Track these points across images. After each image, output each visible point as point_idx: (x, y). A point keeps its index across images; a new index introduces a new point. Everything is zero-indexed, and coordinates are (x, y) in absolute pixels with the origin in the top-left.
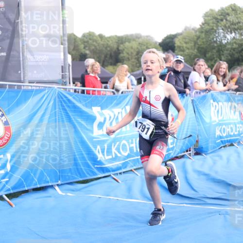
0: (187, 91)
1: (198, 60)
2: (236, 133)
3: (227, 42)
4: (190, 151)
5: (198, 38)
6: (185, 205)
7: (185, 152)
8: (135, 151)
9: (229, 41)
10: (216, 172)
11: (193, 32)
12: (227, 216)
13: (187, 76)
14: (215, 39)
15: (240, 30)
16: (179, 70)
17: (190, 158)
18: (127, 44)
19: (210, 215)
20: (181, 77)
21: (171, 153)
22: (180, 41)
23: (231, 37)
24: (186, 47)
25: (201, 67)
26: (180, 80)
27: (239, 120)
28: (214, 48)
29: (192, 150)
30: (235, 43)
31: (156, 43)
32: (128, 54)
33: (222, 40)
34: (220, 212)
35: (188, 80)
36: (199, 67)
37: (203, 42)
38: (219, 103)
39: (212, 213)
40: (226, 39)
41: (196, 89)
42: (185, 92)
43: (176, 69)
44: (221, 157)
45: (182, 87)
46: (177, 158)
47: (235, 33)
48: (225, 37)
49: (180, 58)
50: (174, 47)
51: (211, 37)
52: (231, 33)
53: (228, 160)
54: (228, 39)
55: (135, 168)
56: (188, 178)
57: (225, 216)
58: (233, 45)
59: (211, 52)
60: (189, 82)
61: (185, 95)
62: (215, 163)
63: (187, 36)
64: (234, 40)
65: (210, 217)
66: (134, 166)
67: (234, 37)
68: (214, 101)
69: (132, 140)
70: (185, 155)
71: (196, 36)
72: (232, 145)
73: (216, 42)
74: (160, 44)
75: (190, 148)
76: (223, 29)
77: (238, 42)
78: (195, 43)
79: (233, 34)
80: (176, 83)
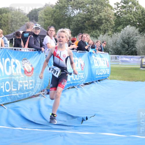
0: (43, 49)
1: (49, 27)
2: (77, 79)
3: (74, 15)
4: (44, 91)
5: (55, 12)
6: (37, 130)
7: (40, 92)
8: (4, 91)
10: (61, 107)
11: (51, 8)
12: (66, 137)
13: (42, 38)
14: (66, 13)
15: (83, 8)
16: (37, 34)
17: (44, 97)
18: (4, 14)
20: (38, 39)
21: (30, 93)
22: (42, 14)
23: (77, 12)
24: (46, 18)
25: (52, 32)
27: (81, 70)
28: (65, 20)
29: (45, 91)
30: (80, 16)
31: (25, 14)
32: (4, 21)
33: (71, 14)
35: (43, 41)
36: (50, 32)
37: (58, 15)
39: (55, 135)
40: (74, 14)
41: (49, 48)
42: (41, 50)
43: (35, 33)
44: (65, 96)
45: (39, 46)
46: (34, 96)
47: (80, 9)
48: (73, 12)
49: (38, 25)
50: (38, 18)
51: (63, 12)
52: (77, 10)
53: (70, 98)
54: (75, 14)
55: (3, 103)
56: (41, 111)
57: (64, 137)
58: (78, 18)
59: (63, 23)
60: (44, 43)
61: (41, 52)
63: (47, 11)
64: (79, 15)
65: (53, 138)
66: (3, 102)
67: (79, 12)
69: (2, 83)
70: (40, 94)
71: (53, 11)
72: (73, 87)
73: (66, 15)
74: (28, 15)
75: (44, 89)
76: (71, 7)
77: (82, 16)
78: (53, 16)
79: (79, 11)
80: (34, 44)
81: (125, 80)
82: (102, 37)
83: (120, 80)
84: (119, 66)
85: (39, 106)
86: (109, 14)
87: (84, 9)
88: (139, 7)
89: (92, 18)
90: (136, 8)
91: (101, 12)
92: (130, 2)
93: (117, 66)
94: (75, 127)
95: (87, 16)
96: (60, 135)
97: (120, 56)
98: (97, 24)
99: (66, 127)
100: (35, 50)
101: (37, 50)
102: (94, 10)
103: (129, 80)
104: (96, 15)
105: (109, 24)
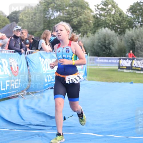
0: (23, 51)
3: (54, 18)
6: (15, 130)
7: (19, 93)
9: (56, 17)
10: (40, 107)
14: (46, 16)
17: (23, 97)
19: (32, 137)
23: (57, 15)
26: (18, 43)
29: (24, 91)
33: (51, 17)
34: (39, 134)
38: (45, 59)
39: (34, 135)
42: (21, 51)
44: (44, 96)
45: (19, 48)
46: (14, 97)
48: (53, 15)
52: (57, 12)
53: (49, 98)
54: (55, 16)
56: (19, 111)
57: (42, 137)
62: (39, 101)
64: (59, 17)
65: (32, 138)
67: (59, 15)
68: (42, 58)
70: (19, 95)
73: (46, 18)
74: (8, 17)
76: (52, 9)
77: (62, 18)
79: (59, 13)
80: (15, 45)
81: (103, 81)
82: (81, 39)
83: (98, 81)
84: (97, 67)
85: (18, 107)
86: (88, 17)
87: (64, 11)
88: (118, 10)
89: (72, 20)
90: (115, 11)
91: (80, 15)
92: (110, 5)
93: (95, 67)
94: (53, 127)
95: (67, 18)
96: (39, 135)
97: (99, 58)
98: (76, 26)
99: (45, 127)
100: (15, 52)
101: (17, 52)
102: (74, 13)
103: (107, 81)
104: (76, 18)
105: (88, 26)
